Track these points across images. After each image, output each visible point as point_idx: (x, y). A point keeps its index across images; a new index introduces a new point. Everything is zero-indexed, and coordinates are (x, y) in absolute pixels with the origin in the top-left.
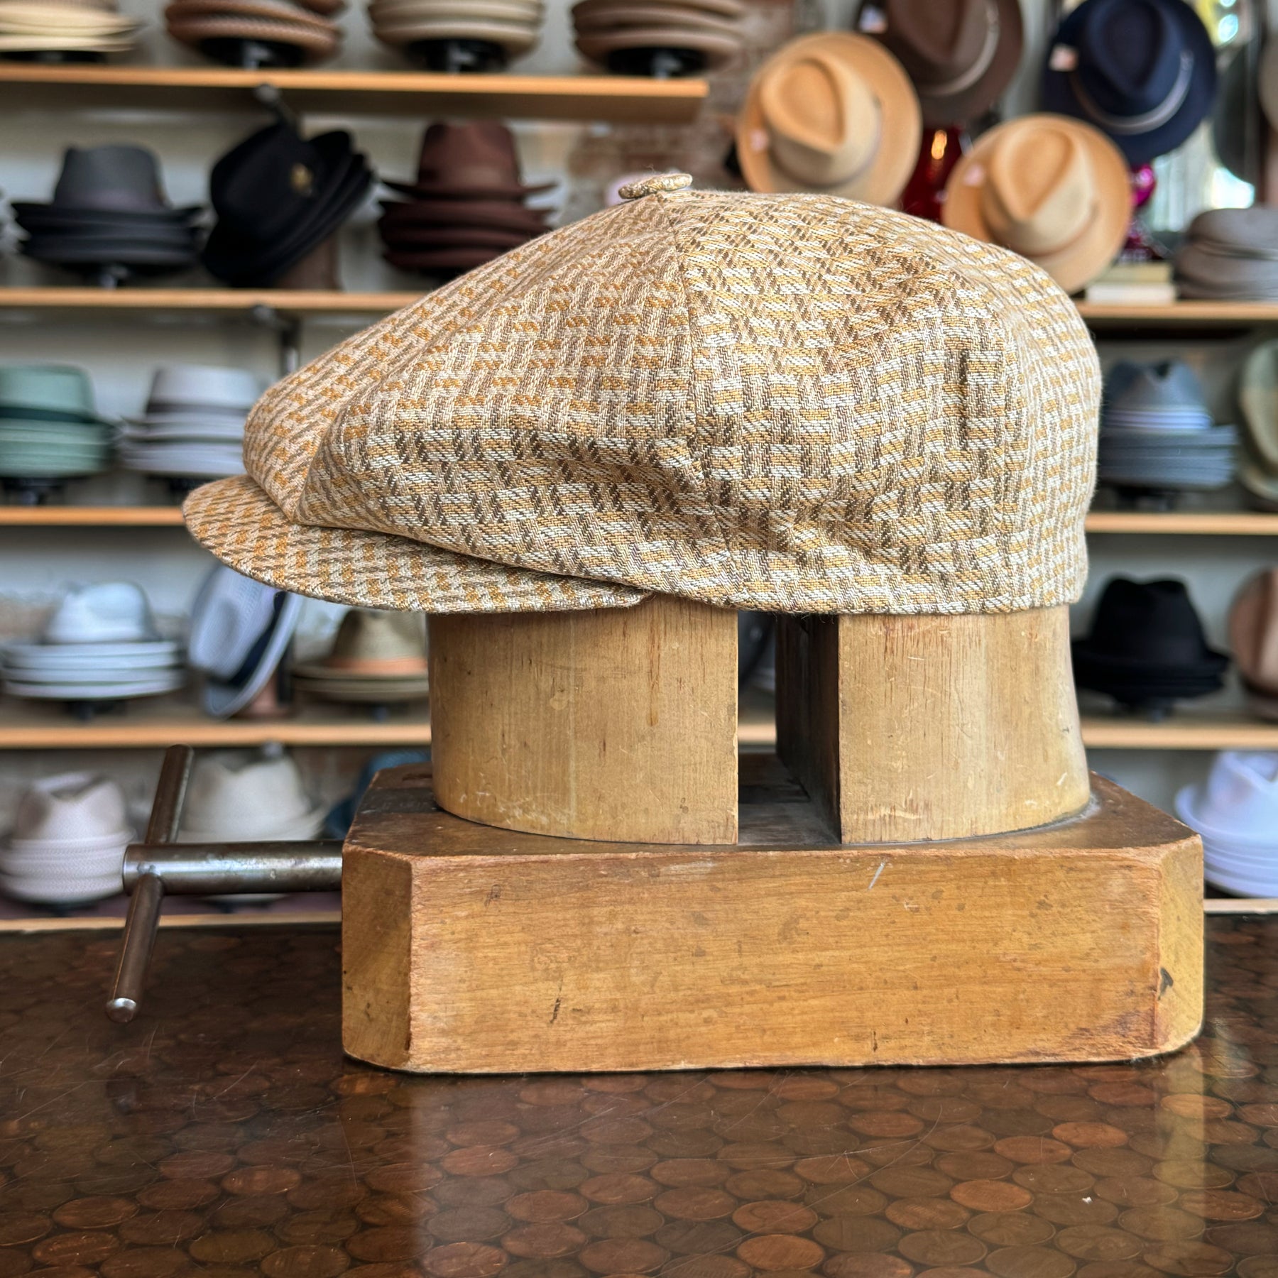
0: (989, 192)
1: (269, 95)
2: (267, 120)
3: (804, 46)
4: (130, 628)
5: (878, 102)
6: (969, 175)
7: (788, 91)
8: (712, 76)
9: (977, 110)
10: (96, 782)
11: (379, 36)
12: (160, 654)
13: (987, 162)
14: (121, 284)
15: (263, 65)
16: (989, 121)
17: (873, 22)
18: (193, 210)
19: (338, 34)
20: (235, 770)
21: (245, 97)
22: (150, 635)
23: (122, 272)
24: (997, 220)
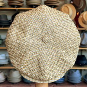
0: (83, 18)
1: (17, 10)
2: (17, 12)
3: (65, 5)
4: (4, 58)
5: (72, 10)
6: (81, 17)
7: (64, 9)
8: (57, 8)
9: (82, 10)
10: (2, 72)
11: (27, 5)
12: (7, 60)
13: (82, 15)
14: (4, 27)
15: (16, 7)
16: (83, 12)
17: (72, 2)
18: (10, 20)
19: (23, 4)
20: (14, 71)
21: (15, 10)
22: (6, 59)
23: (4, 26)
24: (83, 21)
